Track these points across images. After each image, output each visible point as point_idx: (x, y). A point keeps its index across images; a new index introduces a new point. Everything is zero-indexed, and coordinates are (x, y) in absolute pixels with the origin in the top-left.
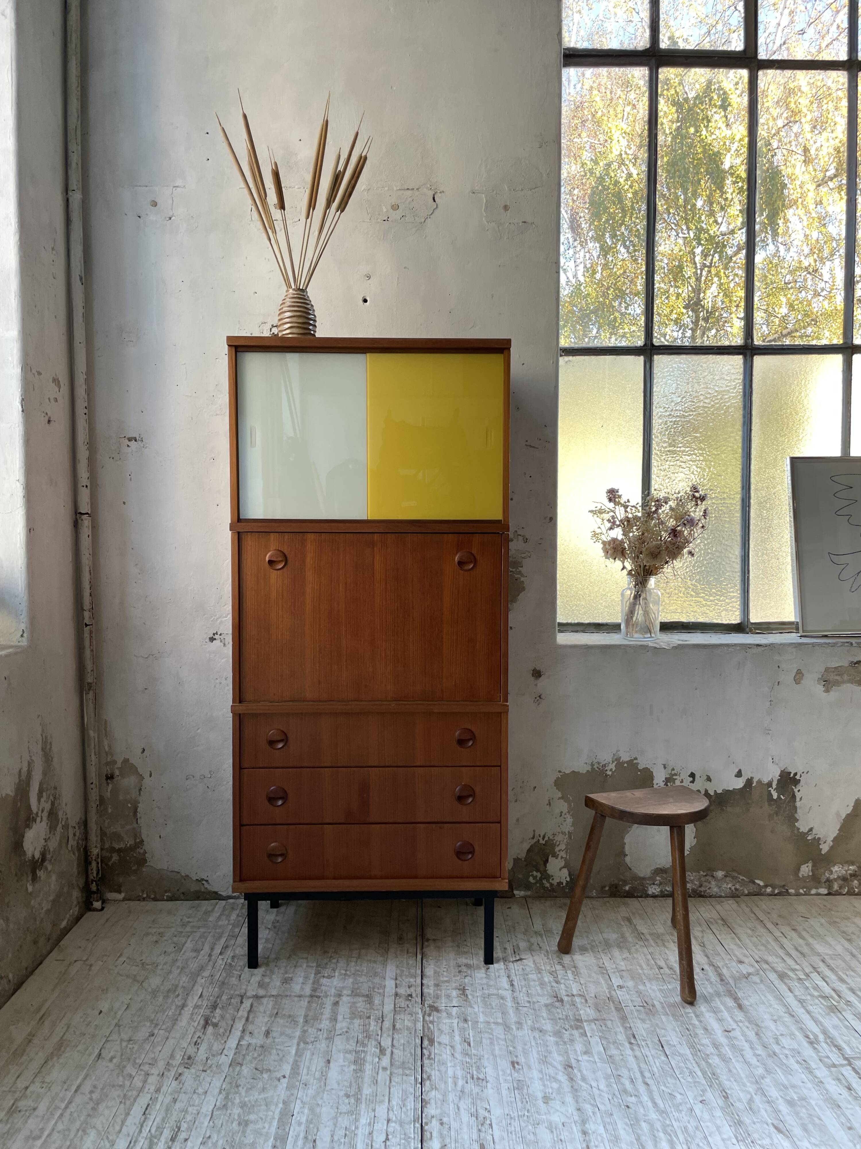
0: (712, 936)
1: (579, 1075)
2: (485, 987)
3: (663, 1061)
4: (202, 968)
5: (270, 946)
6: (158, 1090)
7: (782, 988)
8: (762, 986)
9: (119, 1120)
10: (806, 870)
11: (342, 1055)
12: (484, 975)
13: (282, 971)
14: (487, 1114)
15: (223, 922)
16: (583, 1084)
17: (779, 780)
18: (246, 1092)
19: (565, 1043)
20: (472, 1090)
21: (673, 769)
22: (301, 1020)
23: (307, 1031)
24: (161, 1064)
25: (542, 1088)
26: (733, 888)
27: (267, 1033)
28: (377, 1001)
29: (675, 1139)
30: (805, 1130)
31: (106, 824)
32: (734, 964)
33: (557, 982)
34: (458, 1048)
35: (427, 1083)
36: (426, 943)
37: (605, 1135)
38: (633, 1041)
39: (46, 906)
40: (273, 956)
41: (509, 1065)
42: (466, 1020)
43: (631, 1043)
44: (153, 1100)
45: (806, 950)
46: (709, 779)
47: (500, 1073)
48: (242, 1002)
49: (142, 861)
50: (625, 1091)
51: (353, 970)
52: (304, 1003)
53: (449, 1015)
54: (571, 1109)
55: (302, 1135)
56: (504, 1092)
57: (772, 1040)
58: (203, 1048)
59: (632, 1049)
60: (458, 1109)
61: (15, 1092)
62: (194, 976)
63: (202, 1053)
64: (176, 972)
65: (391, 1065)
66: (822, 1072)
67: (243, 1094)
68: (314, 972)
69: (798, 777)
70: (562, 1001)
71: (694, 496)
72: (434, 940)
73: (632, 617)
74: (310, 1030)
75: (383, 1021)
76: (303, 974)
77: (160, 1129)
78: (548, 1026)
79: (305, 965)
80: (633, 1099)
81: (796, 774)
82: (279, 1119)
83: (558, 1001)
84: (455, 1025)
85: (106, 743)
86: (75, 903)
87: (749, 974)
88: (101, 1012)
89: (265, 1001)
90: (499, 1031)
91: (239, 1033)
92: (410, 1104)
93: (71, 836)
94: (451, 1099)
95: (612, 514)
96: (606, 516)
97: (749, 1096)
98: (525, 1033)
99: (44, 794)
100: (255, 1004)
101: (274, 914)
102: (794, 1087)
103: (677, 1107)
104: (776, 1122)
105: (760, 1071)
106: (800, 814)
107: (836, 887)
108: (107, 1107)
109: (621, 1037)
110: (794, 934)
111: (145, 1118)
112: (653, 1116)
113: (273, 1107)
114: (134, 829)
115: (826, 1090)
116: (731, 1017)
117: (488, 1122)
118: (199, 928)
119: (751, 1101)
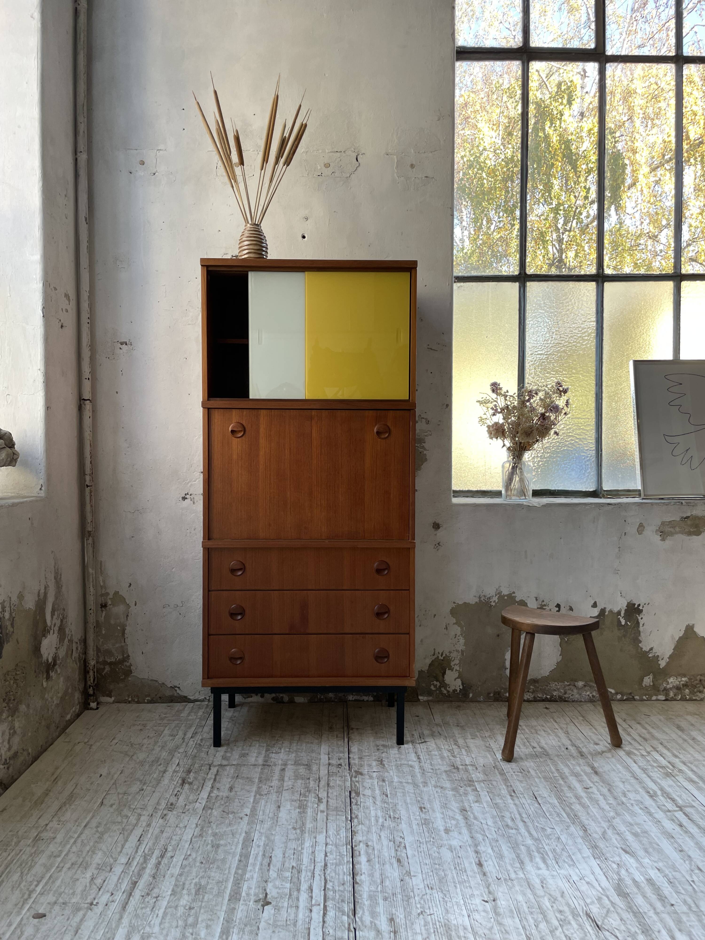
0: (574, 727)
1: (472, 816)
2: (398, 760)
3: (537, 807)
4: (177, 747)
5: (230, 732)
6: (149, 825)
7: (629, 761)
8: (613, 760)
9: (120, 845)
10: (648, 681)
11: (289, 803)
12: (397, 752)
13: (240, 748)
14: (402, 840)
15: (192, 717)
16: (475, 821)
17: (626, 610)
18: (217, 826)
19: (461, 795)
20: (389, 825)
21: (543, 601)
22: (257, 780)
23: (262, 787)
24: (150, 809)
25: (443, 823)
26: (591, 695)
27: (231, 789)
28: (315, 768)
29: (546, 857)
30: (646, 851)
31: (101, 643)
32: (592, 745)
33: (454, 756)
34: (379, 798)
35: (356, 820)
36: (351, 731)
37: (492, 854)
38: (513, 794)
39: (56, 701)
40: (232, 739)
41: (418, 809)
42: (384, 781)
43: (511, 796)
44: (145, 832)
45: (647, 736)
46: (571, 609)
47: (411, 814)
48: (210, 769)
49: (128, 672)
50: (507, 826)
51: (295, 748)
52: (258, 769)
53: (371, 777)
54: (466, 836)
55: (261, 853)
56: (415, 827)
57: (620, 795)
58: (181, 799)
59: (513, 800)
60: (380, 836)
61: (37, 827)
62: (172, 753)
63: (181, 801)
64: (157, 749)
65: (327, 809)
66: (659, 815)
67: (214, 827)
68: (265, 750)
69: (641, 608)
70: (458, 768)
71: (559, 389)
72: (357, 729)
73: (510, 484)
74: (263, 787)
75: (319, 781)
76: (256, 751)
77: (152, 851)
78: (448, 785)
79: (257, 745)
80: (514, 831)
81: (639, 605)
82: (243, 843)
83: (455, 769)
84: (376, 783)
85: (101, 579)
86: (77, 702)
87: (603, 752)
88: (101, 775)
89: (228, 768)
90: (410, 788)
91: (209, 789)
92: (343, 834)
93: (74, 649)
94: (374, 831)
95: (495, 403)
96: (491, 405)
97: (603, 830)
98: (430, 788)
99: (56, 613)
100: (220, 770)
101: (232, 712)
102: (638, 824)
103: (548, 837)
104: (623, 847)
105: (612, 814)
106: (642, 637)
107: (672, 694)
108: (110, 836)
109: (504, 792)
110: (638, 726)
111: (140, 843)
112: (529, 842)
113: (238, 836)
114: (122, 647)
115: (663, 826)
116: (590, 780)
117: (403, 845)
118: (174, 721)
119: (604, 833)
